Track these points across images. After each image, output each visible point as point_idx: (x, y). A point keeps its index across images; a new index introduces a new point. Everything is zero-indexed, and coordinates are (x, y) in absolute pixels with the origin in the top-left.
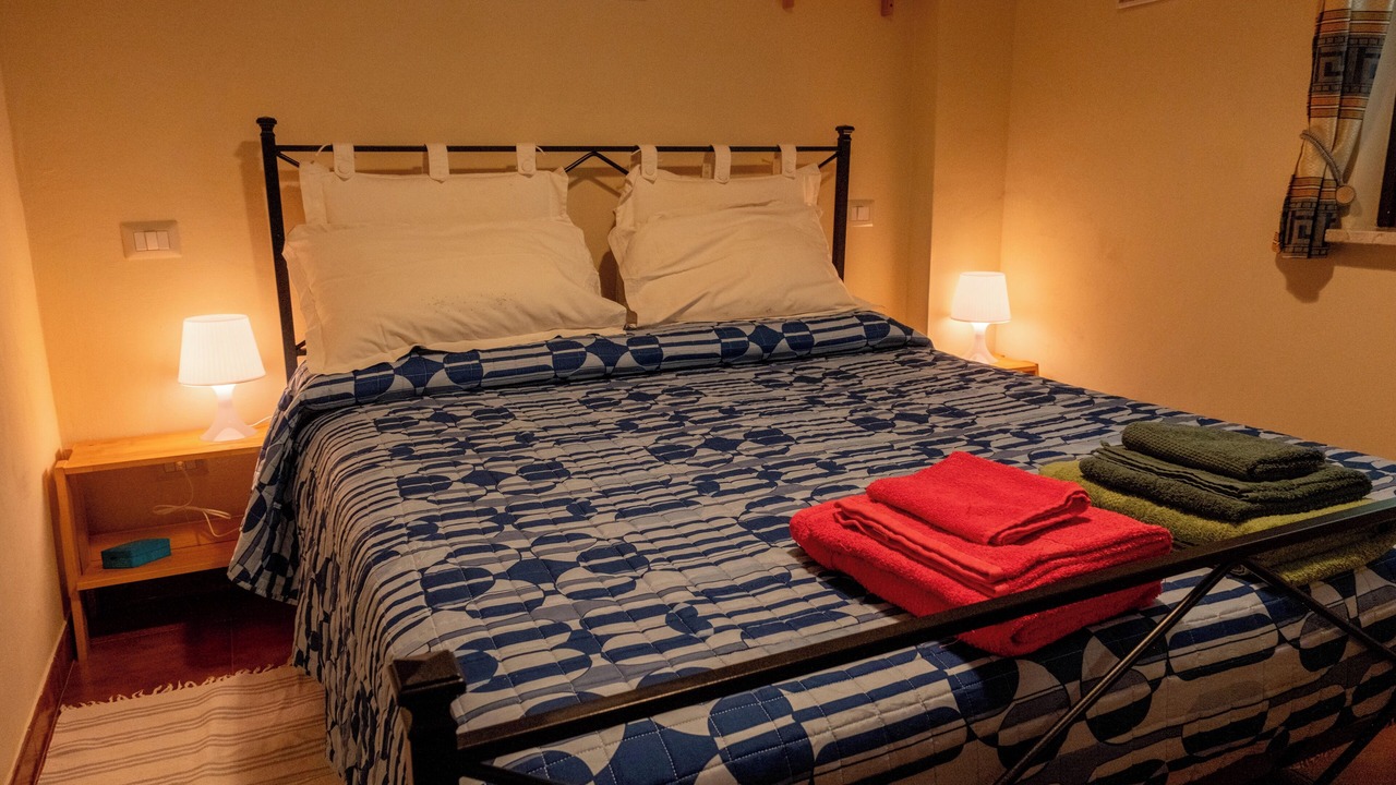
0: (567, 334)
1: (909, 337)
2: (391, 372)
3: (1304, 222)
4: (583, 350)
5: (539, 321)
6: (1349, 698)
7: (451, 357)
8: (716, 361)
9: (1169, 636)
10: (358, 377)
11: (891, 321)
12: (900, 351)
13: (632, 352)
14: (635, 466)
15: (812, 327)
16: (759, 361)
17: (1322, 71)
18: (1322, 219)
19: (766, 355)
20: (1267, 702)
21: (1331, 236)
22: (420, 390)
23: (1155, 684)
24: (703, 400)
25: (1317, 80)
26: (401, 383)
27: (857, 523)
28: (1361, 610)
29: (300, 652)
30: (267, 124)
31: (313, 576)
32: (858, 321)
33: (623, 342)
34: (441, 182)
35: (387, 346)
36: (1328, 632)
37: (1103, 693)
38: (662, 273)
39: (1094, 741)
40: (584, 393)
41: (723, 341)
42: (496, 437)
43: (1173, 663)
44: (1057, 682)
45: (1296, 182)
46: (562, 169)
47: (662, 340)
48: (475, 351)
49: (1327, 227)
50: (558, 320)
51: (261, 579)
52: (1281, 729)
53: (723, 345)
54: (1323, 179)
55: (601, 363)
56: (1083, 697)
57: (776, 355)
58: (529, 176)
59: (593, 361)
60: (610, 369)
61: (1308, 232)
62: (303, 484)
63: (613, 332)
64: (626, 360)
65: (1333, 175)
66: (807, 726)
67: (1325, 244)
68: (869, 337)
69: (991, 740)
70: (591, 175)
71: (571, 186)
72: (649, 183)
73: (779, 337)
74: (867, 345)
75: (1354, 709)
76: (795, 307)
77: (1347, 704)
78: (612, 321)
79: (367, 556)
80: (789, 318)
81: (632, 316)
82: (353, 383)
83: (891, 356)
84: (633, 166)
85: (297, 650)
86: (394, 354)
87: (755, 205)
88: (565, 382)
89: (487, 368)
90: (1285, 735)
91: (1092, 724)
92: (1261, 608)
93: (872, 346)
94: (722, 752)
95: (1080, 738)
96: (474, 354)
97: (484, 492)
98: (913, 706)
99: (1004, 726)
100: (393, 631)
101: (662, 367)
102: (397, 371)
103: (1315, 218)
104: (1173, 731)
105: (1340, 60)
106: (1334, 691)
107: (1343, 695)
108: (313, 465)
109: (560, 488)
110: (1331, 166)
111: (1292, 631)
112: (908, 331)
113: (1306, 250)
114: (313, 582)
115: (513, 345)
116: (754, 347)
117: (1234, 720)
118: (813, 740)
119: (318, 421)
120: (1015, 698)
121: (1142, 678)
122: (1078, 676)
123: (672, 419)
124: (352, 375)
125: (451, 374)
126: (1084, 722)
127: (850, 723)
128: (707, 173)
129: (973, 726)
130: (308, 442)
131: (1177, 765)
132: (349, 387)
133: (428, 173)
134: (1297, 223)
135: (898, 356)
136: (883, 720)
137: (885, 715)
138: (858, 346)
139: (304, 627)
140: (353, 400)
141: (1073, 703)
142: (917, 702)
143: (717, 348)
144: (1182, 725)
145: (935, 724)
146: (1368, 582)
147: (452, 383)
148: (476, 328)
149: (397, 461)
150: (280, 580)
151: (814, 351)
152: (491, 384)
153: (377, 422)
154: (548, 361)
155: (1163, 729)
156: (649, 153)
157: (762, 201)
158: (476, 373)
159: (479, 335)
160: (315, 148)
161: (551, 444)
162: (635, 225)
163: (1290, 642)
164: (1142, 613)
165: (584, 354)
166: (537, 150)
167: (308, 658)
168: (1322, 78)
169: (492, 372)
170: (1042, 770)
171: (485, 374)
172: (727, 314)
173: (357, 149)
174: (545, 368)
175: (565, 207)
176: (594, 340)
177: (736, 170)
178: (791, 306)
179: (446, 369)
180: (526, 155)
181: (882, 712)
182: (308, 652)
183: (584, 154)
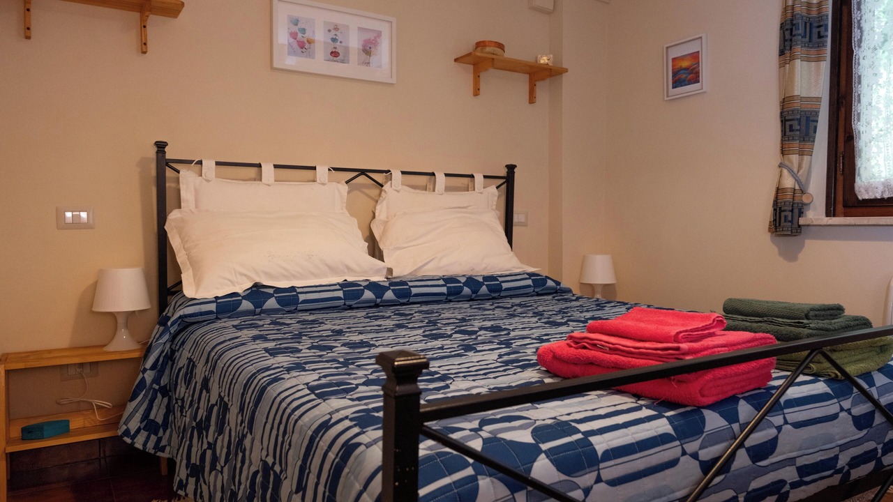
0: (350, 279)
1: (558, 287)
2: (240, 298)
3: (786, 213)
4: (362, 288)
5: (333, 270)
6: (880, 451)
7: (278, 290)
8: (443, 298)
9: (782, 400)
10: (218, 301)
11: (547, 277)
12: (554, 295)
13: (393, 290)
14: (416, 342)
15: (500, 279)
16: (470, 299)
17: (788, 130)
18: (796, 211)
19: (474, 295)
20: (838, 448)
21: (802, 221)
22: (258, 310)
23: (779, 428)
24: (443, 315)
25: (785, 135)
26: (246, 305)
27: (585, 344)
28: (880, 395)
29: (181, 481)
30: (161, 146)
31: (194, 424)
32: (528, 277)
33: (387, 284)
34: (269, 185)
35: (237, 282)
36: (864, 406)
37: (751, 432)
38: (406, 245)
39: (750, 463)
40: (365, 313)
41: (448, 285)
42: (318, 331)
43: (787, 416)
44: (727, 423)
45: (780, 191)
46: (344, 182)
47: (410, 284)
48: (293, 287)
49: (800, 216)
50: (346, 271)
51: (139, 436)
52: (847, 468)
53: (448, 288)
54: (795, 190)
55: (373, 297)
56: (742, 432)
57: (480, 296)
58: (324, 184)
59: (368, 295)
60: (379, 300)
61: (790, 219)
62: (180, 370)
63: (379, 278)
64: (389, 295)
65: (800, 187)
66: (593, 439)
67: (799, 226)
68: (535, 286)
69: (695, 456)
70: (360, 187)
71: (349, 193)
72: (396, 192)
73: (481, 284)
74: (534, 291)
75: (883, 458)
76: (488, 268)
77: (879, 455)
78: (378, 272)
79: (262, 381)
80: (486, 273)
81: (390, 271)
82: (215, 304)
83: (550, 297)
84: (386, 182)
85: (178, 479)
86: (242, 286)
87: (460, 208)
88: (351, 308)
89: (302, 297)
90: (848, 473)
91: (748, 450)
92: (828, 390)
93: (537, 292)
94: (545, 452)
95: (742, 459)
96: (293, 289)
97: (325, 353)
98: (649, 432)
99: (702, 448)
100: (298, 413)
101: (411, 301)
102: (244, 298)
103: (792, 211)
104: (791, 461)
105: (796, 122)
106: (871, 445)
107: (876, 449)
108: (190, 354)
109: (372, 351)
110: (798, 182)
111: (847, 404)
112: (558, 283)
113: (790, 229)
114: (193, 428)
115: (317, 284)
116: (467, 290)
117: (823, 458)
118: (597, 447)
119: (190, 329)
120: (705, 430)
121: (771, 425)
122: (737, 421)
123: (427, 323)
124: (214, 299)
125: (279, 301)
126: (744, 449)
127: (615, 439)
128: (430, 189)
129: (684, 446)
130: (183, 343)
131: (795, 485)
132: (213, 307)
133: (261, 180)
134: (783, 214)
135: (554, 297)
136: (634, 438)
137: (634, 436)
138: (528, 292)
139: (184, 462)
140: (213, 316)
141: (737, 436)
142: (651, 429)
143: (444, 290)
144: (795, 458)
145: (664, 443)
146: (880, 379)
147: (279, 307)
148: (294, 273)
149: (258, 342)
150: (153, 438)
151: (503, 294)
152: (304, 308)
153: (234, 326)
154: (340, 294)
155: (785, 460)
156: (396, 175)
157: (465, 205)
158: (294, 300)
159: (295, 277)
160: (190, 162)
161: (357, 334)
162: (387, 218)
163: (846, 411)
164: (764, 389)
165: (363, 291)
166: (329, 170)
167: (187, 483)
168: (788, 133)
169: (305, 300)
170: (723, 480)
171: (300, 301)
172: (447, 271)
173: (218, 164)
174: (338, 298)
175: (345, 205)
176: (368, 283)
177: (448, 189)
178: (486, 267)
179: (276, 297)
180: (322, 171)
181: (633, 434)
182: (187, 480)
183: (357, 173)
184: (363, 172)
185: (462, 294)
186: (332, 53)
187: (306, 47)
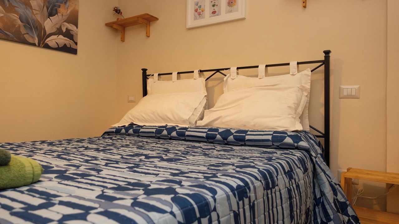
13: (177, 132)
19: (221, 141)
22: (127, 133)
26: (123, 131)
30: (145, 70)
32: (272, 133)
41: (208, 132)
55: (167, 134)
59: (165, 132)
60: (169, 136)
73: (231, 134)
74: (273, 145)
93: (277, 146)
102: (125, 128)
132: (114, 130)
138: (269, 144)
143: (204, 135)
154: (154, 130)
156: (233, 70)
166: (199, 71)
171: (140, 131)
174: (153, 133)
179: (133, 129)
180: (196, 73)
183: (214, 72)
184: (218, 71)
185: (216, 139)
186: (213, 12)
187: (201, 14)
